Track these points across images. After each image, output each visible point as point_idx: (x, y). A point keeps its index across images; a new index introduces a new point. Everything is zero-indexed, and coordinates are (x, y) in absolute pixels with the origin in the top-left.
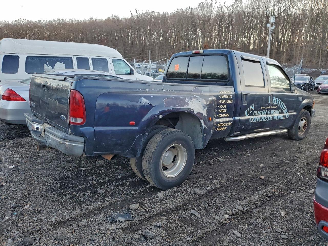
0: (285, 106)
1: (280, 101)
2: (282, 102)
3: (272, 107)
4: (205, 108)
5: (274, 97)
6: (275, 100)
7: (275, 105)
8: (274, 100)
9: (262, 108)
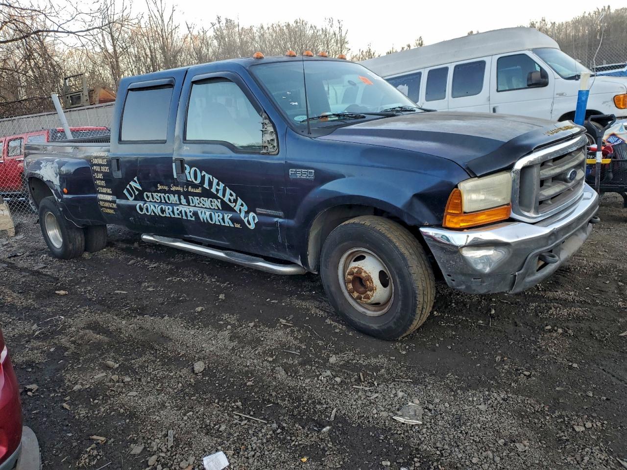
0: (228, 191)
1: (207, 176)
2: (215, 181)
3: (187, 188)
4: (57, 176)
5: (186, 165)
6: (189, 173)
7: (195, 186)
8: (187, 172)
9: (160, 187)
